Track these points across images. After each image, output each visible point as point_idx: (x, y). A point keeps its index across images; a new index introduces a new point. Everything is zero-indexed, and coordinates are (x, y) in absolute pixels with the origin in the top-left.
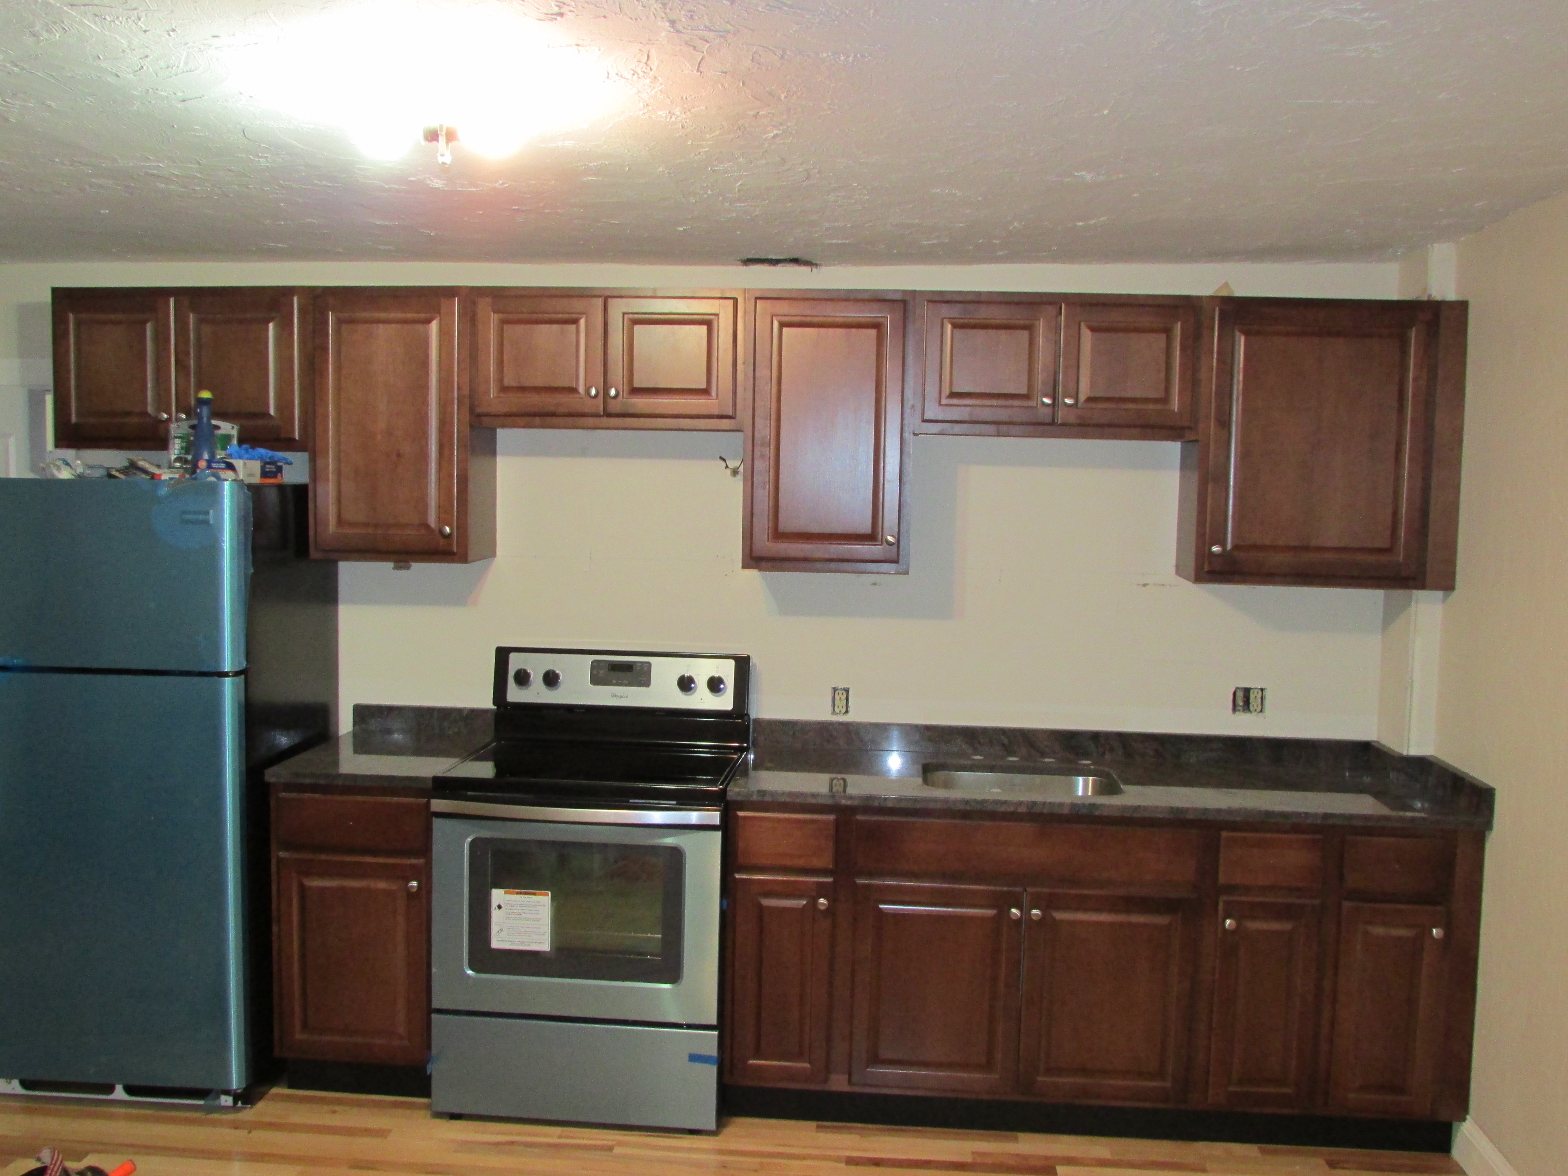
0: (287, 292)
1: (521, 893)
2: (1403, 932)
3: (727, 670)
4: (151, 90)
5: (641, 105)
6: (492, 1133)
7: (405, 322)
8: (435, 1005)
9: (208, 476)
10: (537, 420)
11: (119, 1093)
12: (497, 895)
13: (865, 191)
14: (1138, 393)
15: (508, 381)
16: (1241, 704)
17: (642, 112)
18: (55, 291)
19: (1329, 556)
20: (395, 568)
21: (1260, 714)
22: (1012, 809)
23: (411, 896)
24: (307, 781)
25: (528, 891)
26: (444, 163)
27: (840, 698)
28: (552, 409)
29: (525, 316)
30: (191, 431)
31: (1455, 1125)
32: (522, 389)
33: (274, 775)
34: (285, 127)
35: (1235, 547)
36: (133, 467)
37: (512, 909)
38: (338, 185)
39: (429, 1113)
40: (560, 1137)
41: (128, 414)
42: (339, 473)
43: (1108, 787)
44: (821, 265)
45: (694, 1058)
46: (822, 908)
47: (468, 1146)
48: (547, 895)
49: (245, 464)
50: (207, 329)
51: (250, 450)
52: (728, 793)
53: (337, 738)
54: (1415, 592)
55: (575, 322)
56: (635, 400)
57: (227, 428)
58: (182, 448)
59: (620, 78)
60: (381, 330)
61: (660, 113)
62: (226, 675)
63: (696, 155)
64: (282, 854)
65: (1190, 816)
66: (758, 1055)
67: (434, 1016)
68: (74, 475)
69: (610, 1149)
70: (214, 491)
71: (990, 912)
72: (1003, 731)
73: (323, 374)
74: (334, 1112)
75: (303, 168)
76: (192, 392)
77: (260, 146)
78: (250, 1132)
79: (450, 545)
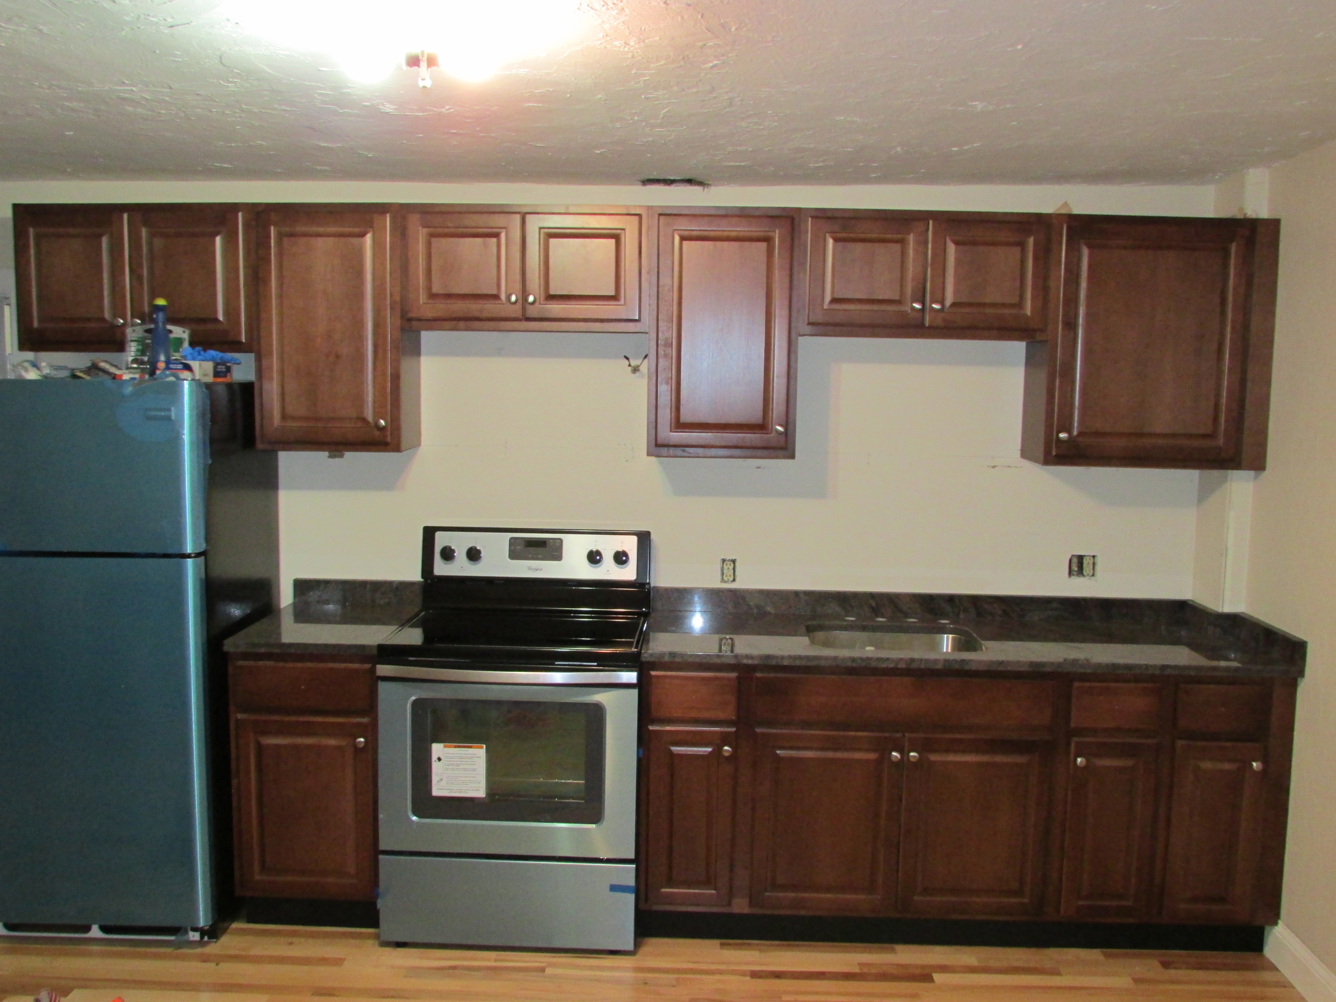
0: (234, 208)
1: (458, 747)
2: (1227, 766)
3: (630, 545)
4: (142, 16)
5: (601, 35)
6: (435, 959)
7: (342, 235)
8: (383, 846)
9: (167, 376)
10: (462, 324)
11: (95, 932)
12: (437, 749)
13: (776, 118)
14: (998, 299)
15: (436, 289)
16: (1076, 569)
17: (599, 42)
18: (16, 207)
19: (1161, 441)
20: (330, 457)
21: (1092, 578)
22: (892, 666)
23: (357, 750)
24: (262, 650)
25: (465, 744)
26: (424, 87)
27: (728, 568)
28: (477, 314)
29: (452, 230)
30: (146, 335)
31: (1267, 928)
32: (449, 296)
33: (229, 645)
34: (261, 53)
35: (1080, 434)
36: (94, 368)
37: (451, 761)
38: (295, 109)
39: (377, 942)
40: (496, 961)
41: (89, 320)
42: (282, 372)
43: (966, 644)
44: (710, 185)
45: (614, 888)
46: (726, 754)
47: (414, 972)
48: (482, 748)
49: (200, 365)
50: (158, 243)
51: (202, 352)
52: (642, 655)
53: (279, 610)
54: (1230, 472)
55: (497, 235)
56: (549, 306)
57: (179, 332)
58: (138, 350)
59: (590, 9)
60: (320, 242)
61: (616, 43)
62: (189, 556)
63: (635, 84)
64: (239, 716)
65: (1048, 669)
66: (670, 882)
67: (381, 857)
68: (40, 376)
69: (543, 970)
70: (174, 390)
71: (872, 756)
72: (872, 596)
73: (266, 281)
74: (291, 944)
75: (266, 93)
76: (146, 299)
77: (233, 71)
78: (217, 965)
79: (385, 436)
